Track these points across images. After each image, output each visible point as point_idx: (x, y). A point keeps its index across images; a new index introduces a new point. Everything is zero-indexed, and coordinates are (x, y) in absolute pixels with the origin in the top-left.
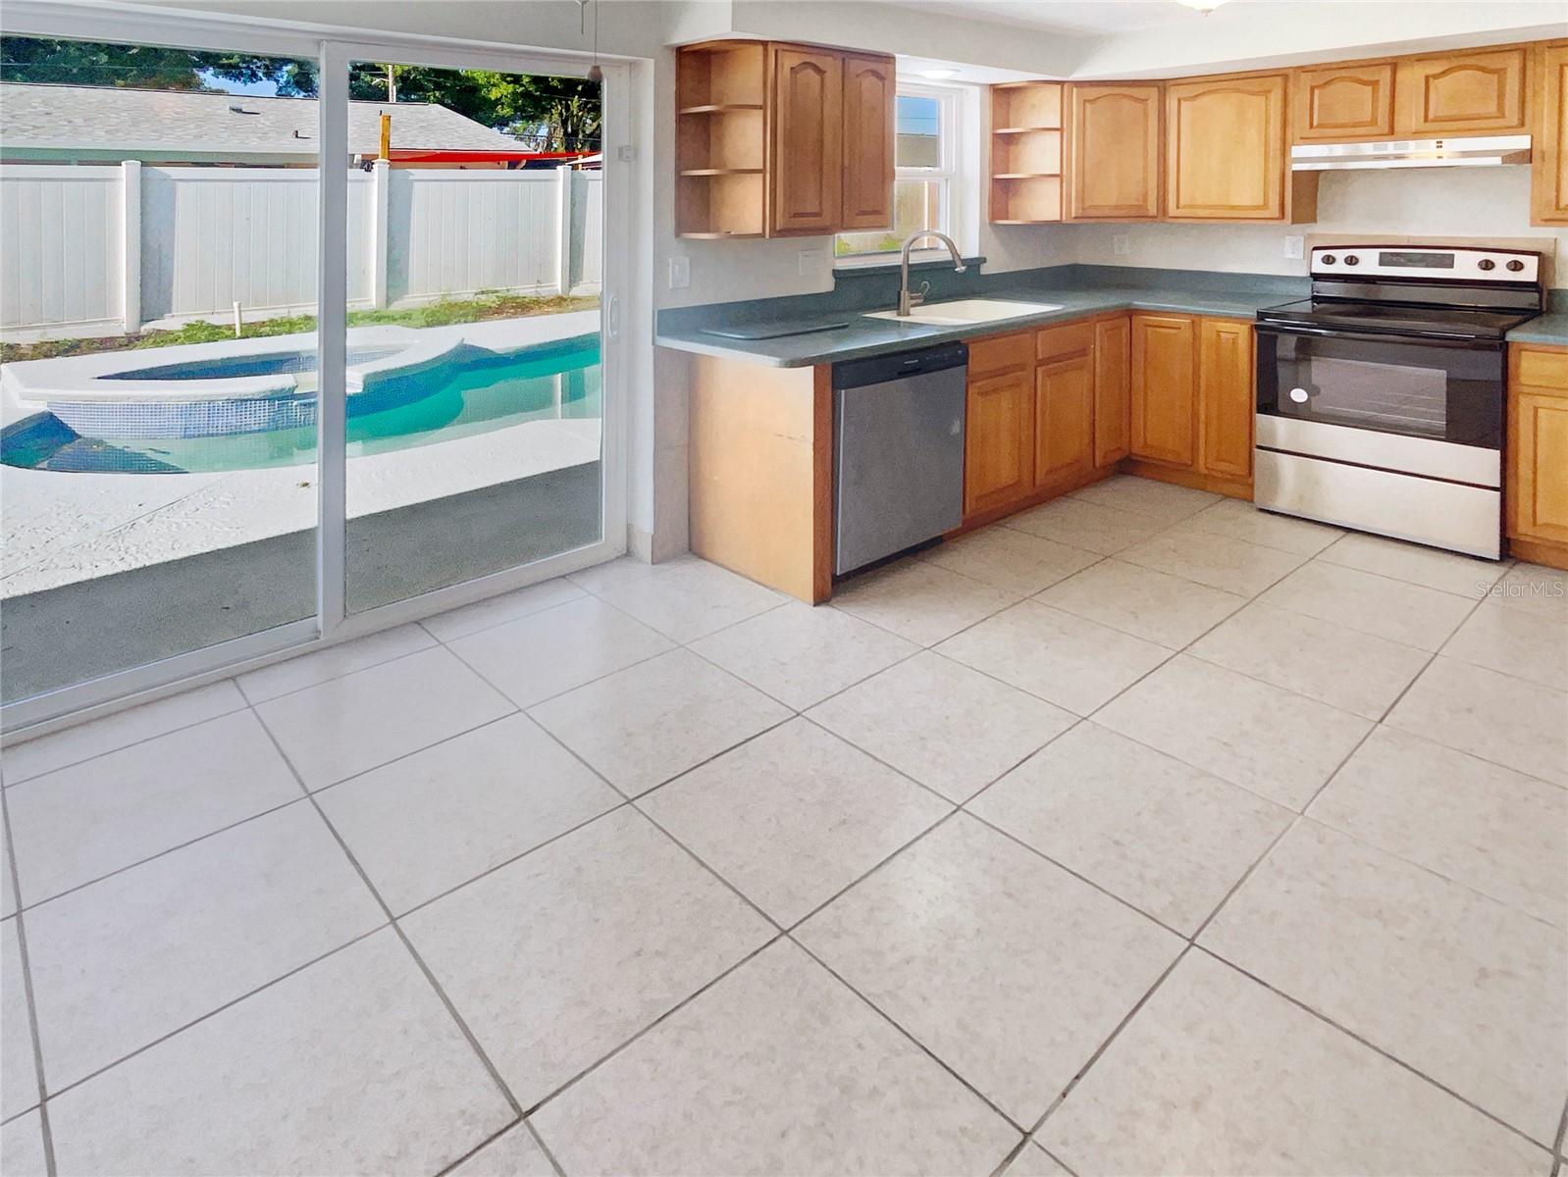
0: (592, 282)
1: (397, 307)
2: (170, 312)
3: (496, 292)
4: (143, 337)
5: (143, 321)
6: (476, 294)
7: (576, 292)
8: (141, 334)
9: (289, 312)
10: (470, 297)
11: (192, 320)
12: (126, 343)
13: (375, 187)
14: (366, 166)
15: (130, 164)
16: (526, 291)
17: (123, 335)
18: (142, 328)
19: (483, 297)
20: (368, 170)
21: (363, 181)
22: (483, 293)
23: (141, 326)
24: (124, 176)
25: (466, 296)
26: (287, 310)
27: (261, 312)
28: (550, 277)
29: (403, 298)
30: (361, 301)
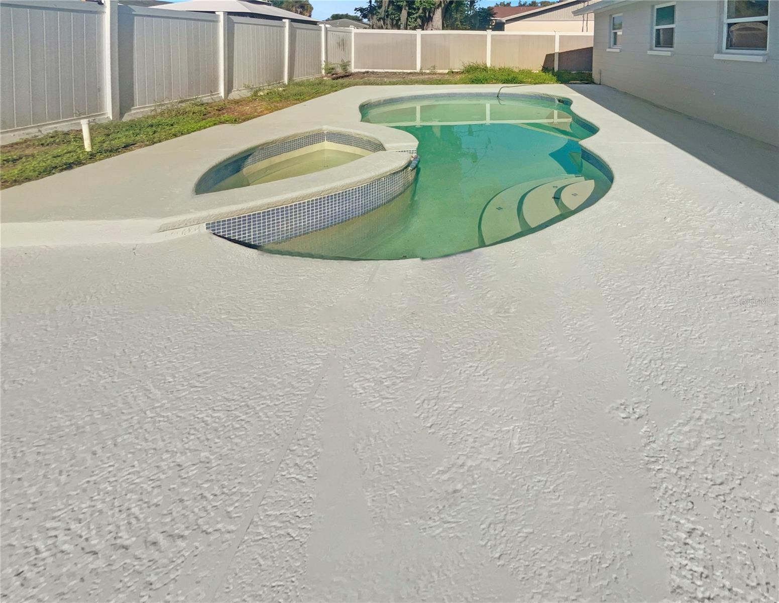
1: (128, 117)
13: (107, 17)
16: (206, 99)
20: (101, 2)
21: (96, 13)
28: (218, 88)
29: (131, 110)
30: (99, 115)
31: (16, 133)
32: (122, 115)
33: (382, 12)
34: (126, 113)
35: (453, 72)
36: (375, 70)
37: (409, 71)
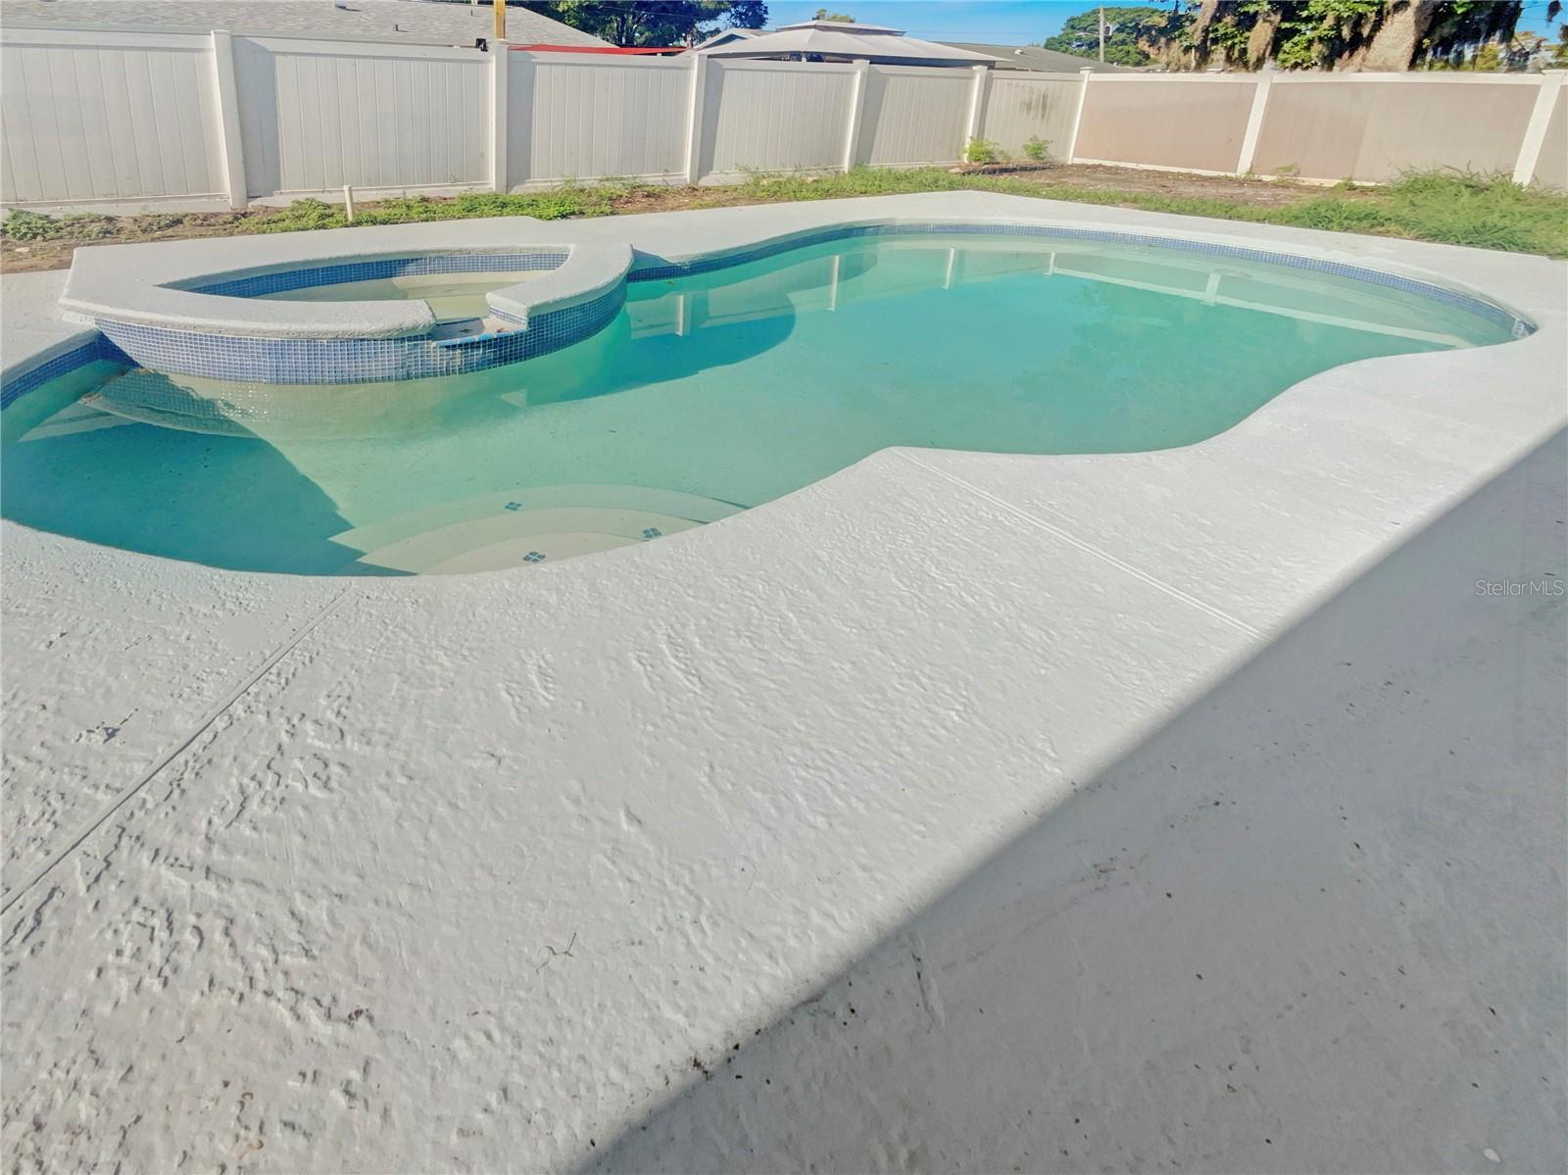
0: (722, 172)
1: (518, 191)
2: (279, 189)
3: (621, 179)
4: (251, 213)
5: (250, 197)
6: (601, 180)
7: (705, 181)
8: (249, 211)
9: (404, 193)
10: (596, 184)
11: (301, 198)
12: (230, 220)
13: (493, 67)
14: (482, 45)
15: (219, 33)
16: (653, 179)
17: (230, 211)
18: (250, 205)
19: (608, 184)
20: (485, 49)
21: (479, 62)
22: (608, 180)
23: (248, 202)
24: (213, 45)
25: (590, 182)
26: (401, 191)
27: (375, 192)
28: (679, 167)
29: (523, 183)
30: (479, 184)
31: (380, 192)
32: (509, 187)
33: (1194, 34)
34: (515, 185)
35: (1352, 188)
36: (1122, 165)
37: (1214, 174)
